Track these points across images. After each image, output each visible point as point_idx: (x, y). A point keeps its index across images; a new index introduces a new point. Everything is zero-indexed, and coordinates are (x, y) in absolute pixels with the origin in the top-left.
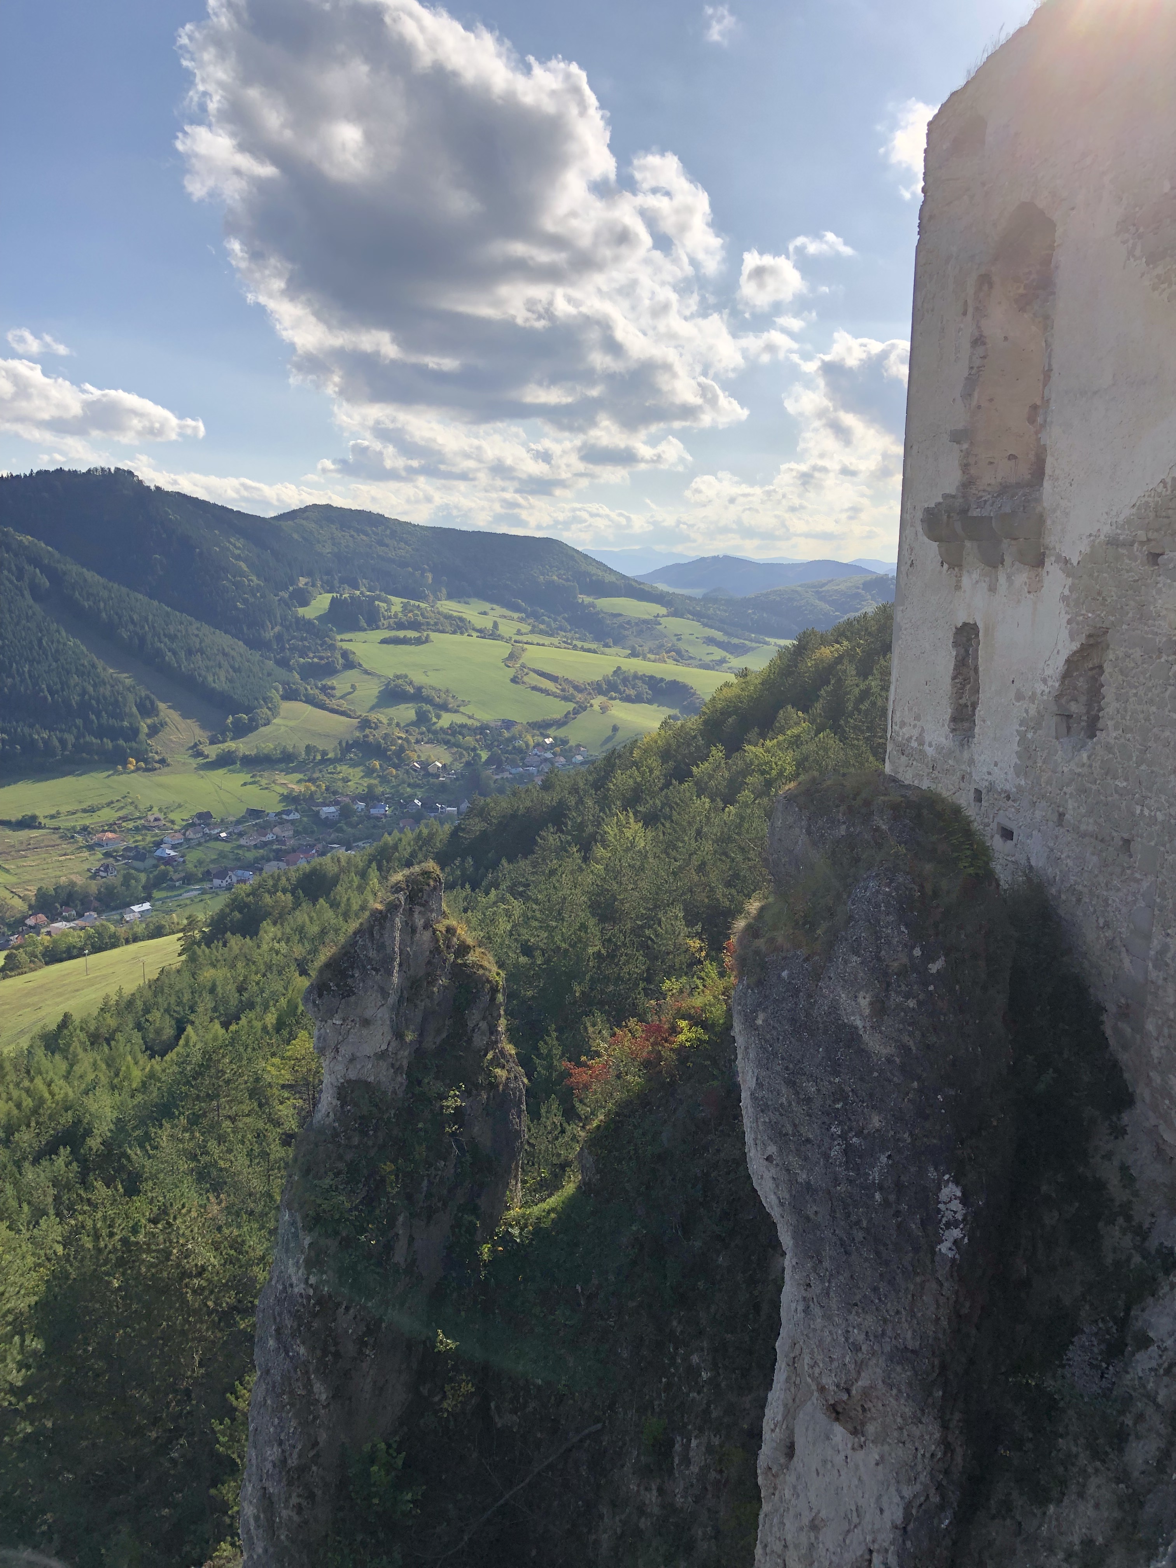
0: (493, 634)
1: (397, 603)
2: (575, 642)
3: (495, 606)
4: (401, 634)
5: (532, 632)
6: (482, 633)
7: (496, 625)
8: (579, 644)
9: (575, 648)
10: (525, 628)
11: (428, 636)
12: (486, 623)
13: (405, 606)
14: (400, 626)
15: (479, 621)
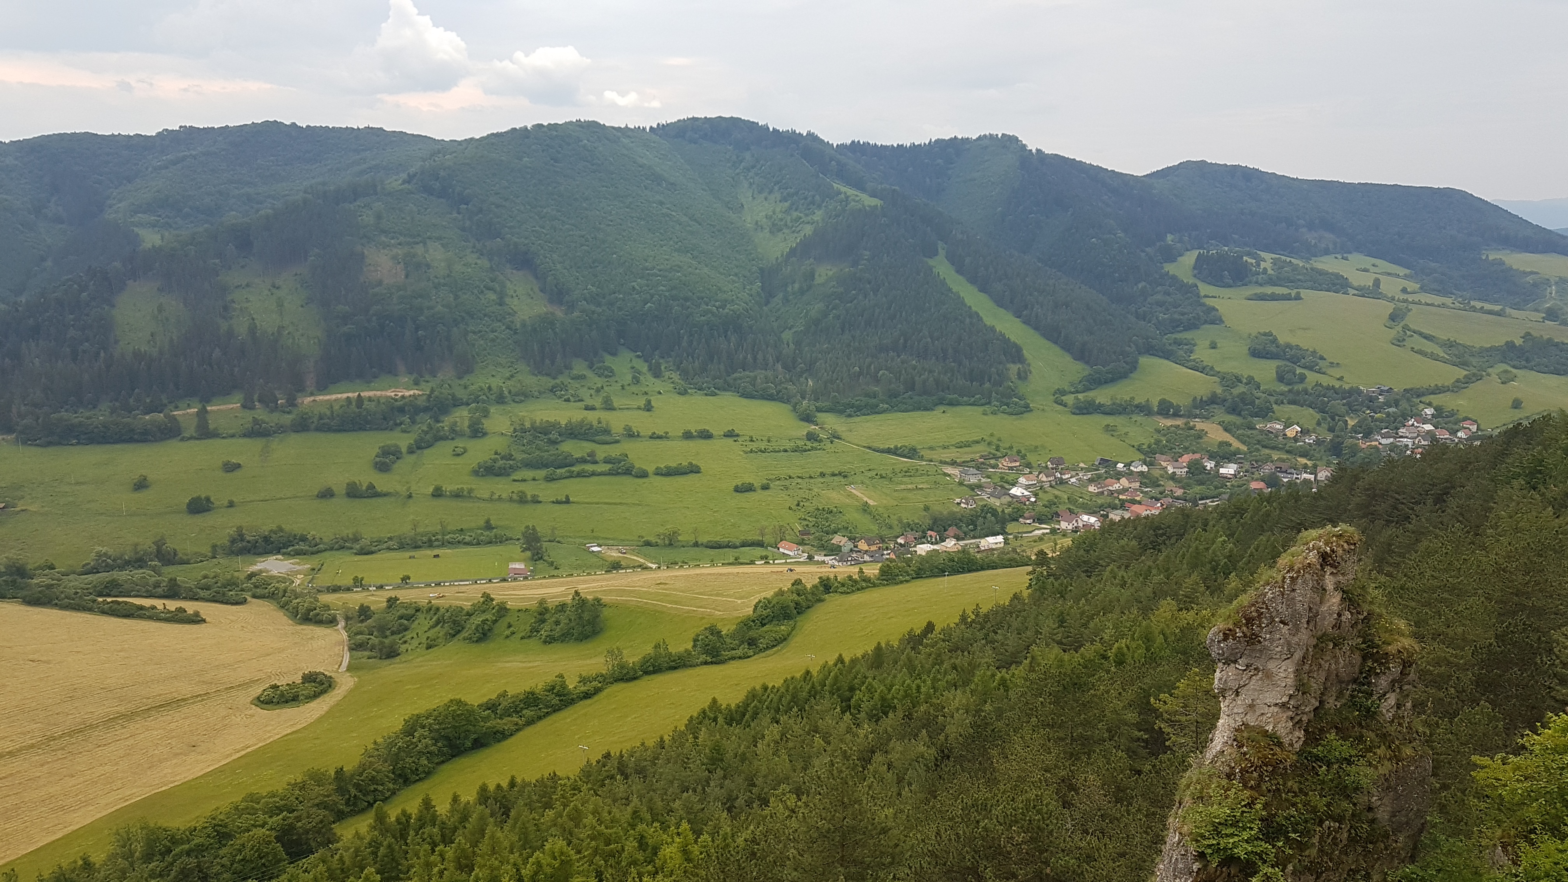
0: (1373, 292)
1: (1268, 260)
2: (1472, 303)
3: (1378, 262)
4: (1269, 290)
5: (1423, 289)
6: (1363, 292)
7: (1377, 283)
8: (1478, 305)
9: (1474, 309)
10: (1412, 286)
11: (1298, 293)
12: (1367, 280)
13: (1275, 262)
14: (1272, 282)
15: (1358, 279)
